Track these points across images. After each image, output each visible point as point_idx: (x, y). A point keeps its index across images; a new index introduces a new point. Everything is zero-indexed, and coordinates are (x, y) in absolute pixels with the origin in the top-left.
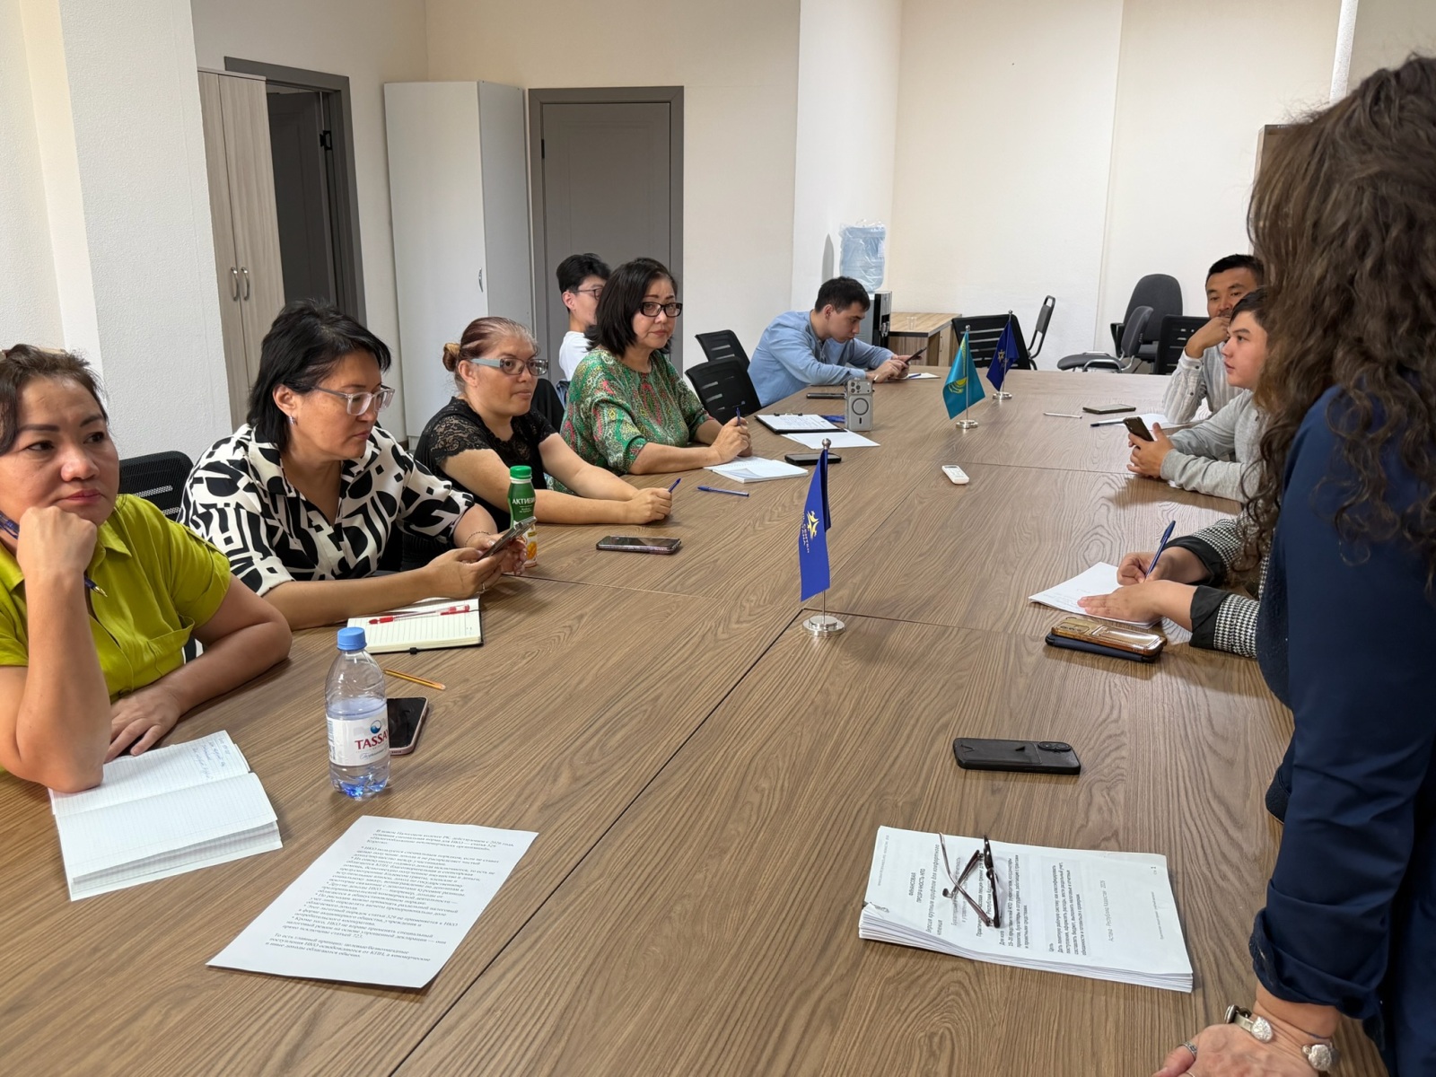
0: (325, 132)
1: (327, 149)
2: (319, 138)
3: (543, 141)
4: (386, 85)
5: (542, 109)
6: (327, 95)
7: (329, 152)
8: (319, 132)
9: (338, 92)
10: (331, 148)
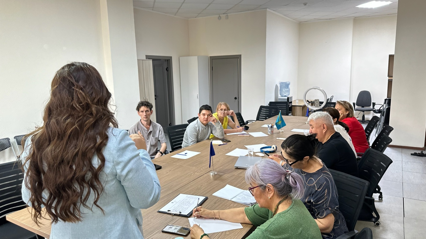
0: (167, 68)
1: (167, 71)
2: (166, 69)
3: (212, 67)
4: (180, 58)
5: (212, 60)
6: (167, 60)
7: (168, 72)
8: (166, 68)
9: (169, 60)
10: (168, 71)
